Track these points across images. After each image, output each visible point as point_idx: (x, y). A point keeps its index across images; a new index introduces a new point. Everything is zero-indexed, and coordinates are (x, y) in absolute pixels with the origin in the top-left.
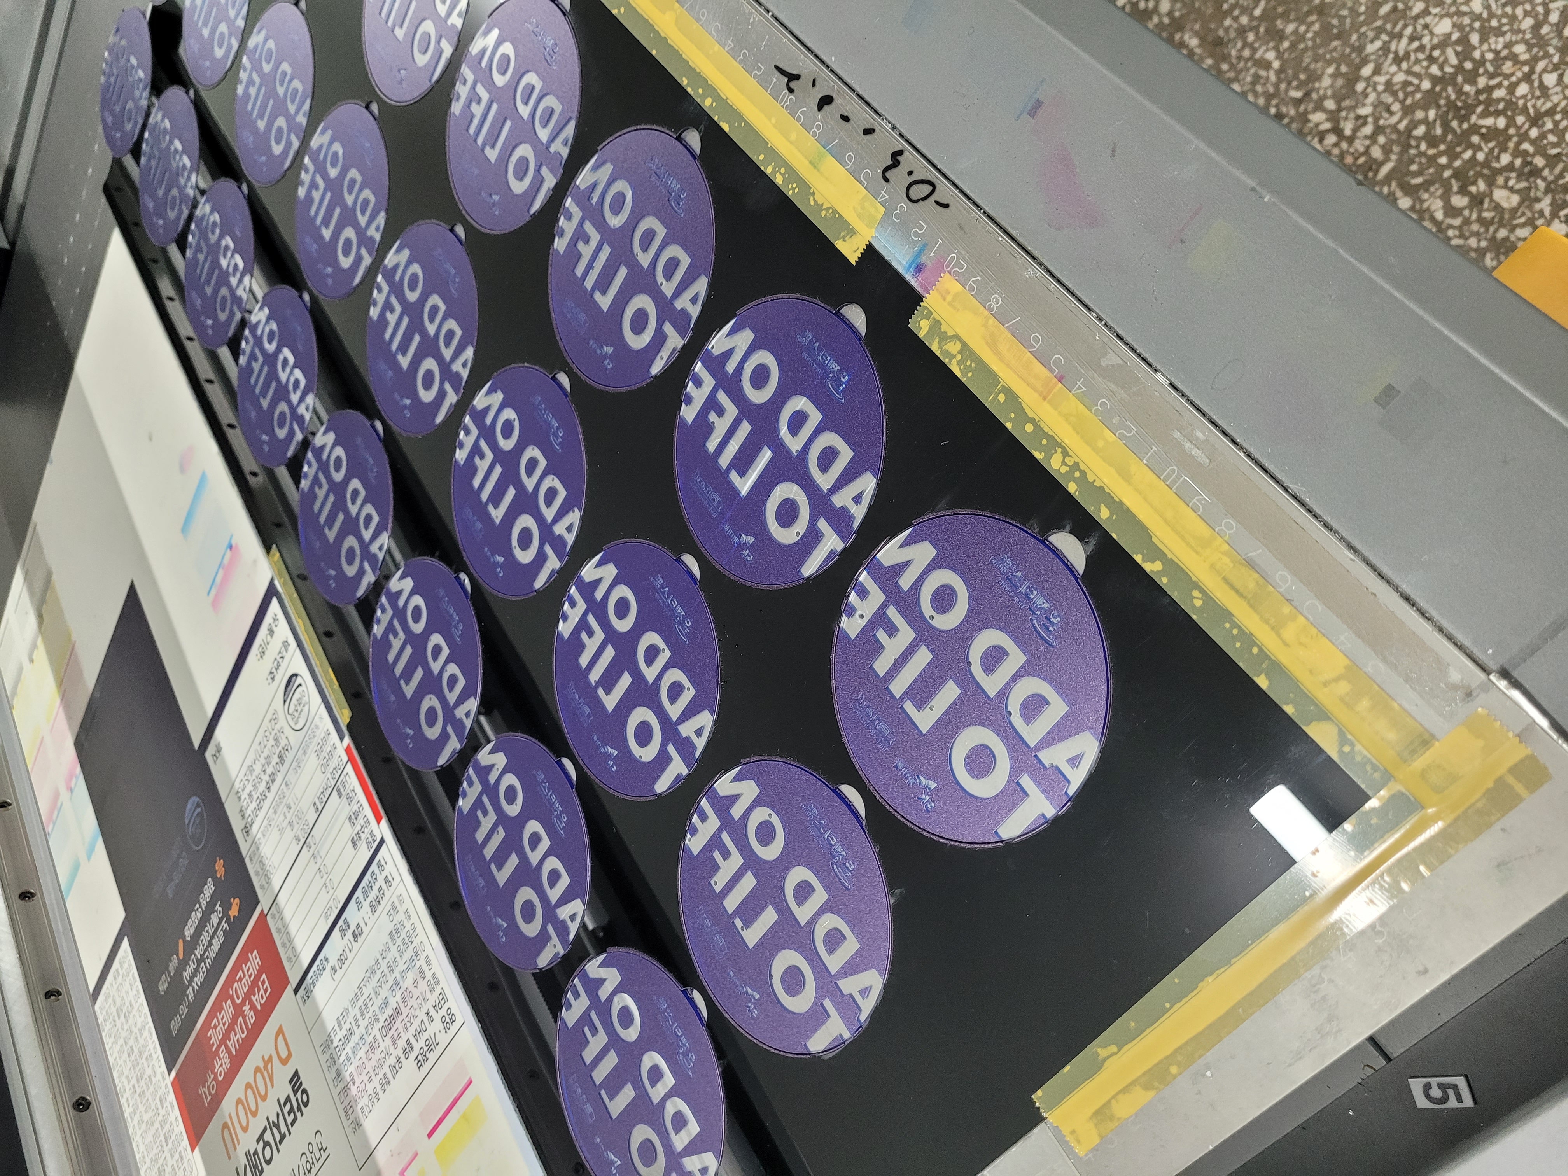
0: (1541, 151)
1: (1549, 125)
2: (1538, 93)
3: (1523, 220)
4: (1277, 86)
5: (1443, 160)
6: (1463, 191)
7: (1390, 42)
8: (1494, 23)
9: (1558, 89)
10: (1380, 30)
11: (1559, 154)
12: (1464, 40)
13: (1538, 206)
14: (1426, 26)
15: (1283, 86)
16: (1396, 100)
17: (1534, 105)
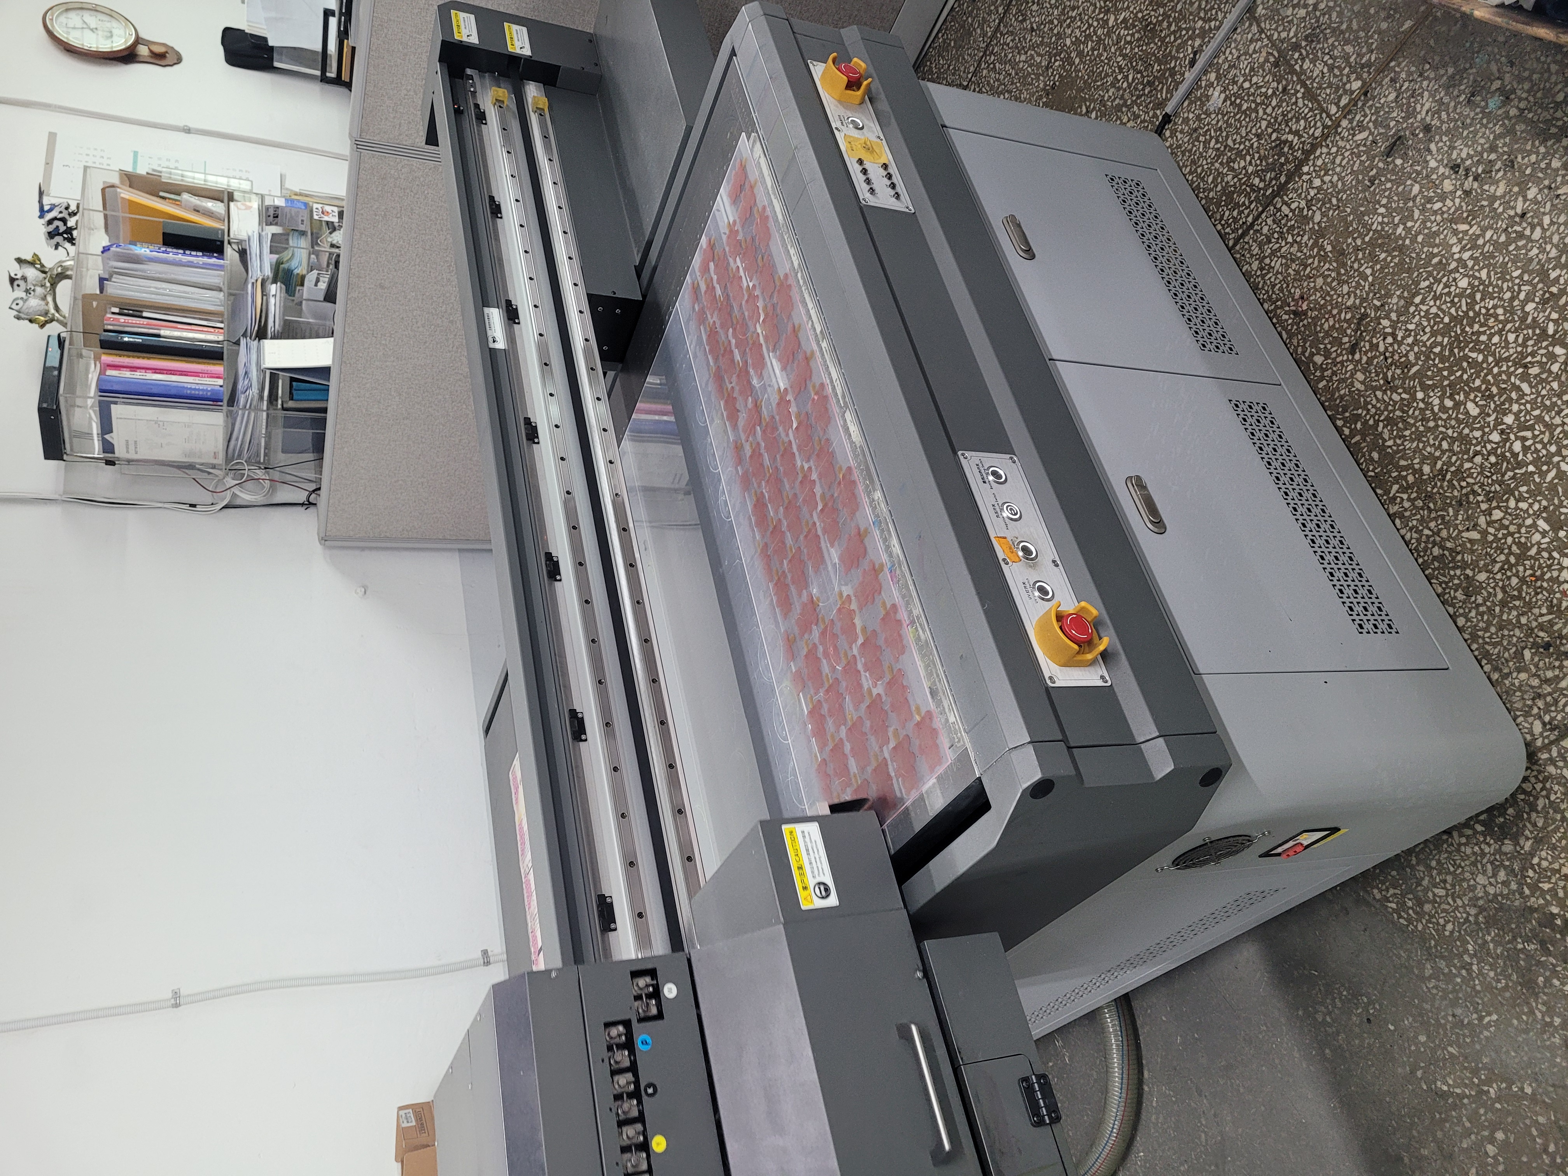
0: (1497, 384)
1: (1504, 368)
2: (1503, 345)
3: (1478, 426)
4: (1368, 294)
5: (1445, 373)
6: (1451, 397)
7: (1433, 284)
8: (1490, 289)
9: (1514, 345)
10: (1430, 274)
11: (1505, 388)
12: (1472, 296)
13: (1488, 419)
14: (1455, 279)
15: (1371, 295)
16: (1429, 325)
17: (1499, 352)
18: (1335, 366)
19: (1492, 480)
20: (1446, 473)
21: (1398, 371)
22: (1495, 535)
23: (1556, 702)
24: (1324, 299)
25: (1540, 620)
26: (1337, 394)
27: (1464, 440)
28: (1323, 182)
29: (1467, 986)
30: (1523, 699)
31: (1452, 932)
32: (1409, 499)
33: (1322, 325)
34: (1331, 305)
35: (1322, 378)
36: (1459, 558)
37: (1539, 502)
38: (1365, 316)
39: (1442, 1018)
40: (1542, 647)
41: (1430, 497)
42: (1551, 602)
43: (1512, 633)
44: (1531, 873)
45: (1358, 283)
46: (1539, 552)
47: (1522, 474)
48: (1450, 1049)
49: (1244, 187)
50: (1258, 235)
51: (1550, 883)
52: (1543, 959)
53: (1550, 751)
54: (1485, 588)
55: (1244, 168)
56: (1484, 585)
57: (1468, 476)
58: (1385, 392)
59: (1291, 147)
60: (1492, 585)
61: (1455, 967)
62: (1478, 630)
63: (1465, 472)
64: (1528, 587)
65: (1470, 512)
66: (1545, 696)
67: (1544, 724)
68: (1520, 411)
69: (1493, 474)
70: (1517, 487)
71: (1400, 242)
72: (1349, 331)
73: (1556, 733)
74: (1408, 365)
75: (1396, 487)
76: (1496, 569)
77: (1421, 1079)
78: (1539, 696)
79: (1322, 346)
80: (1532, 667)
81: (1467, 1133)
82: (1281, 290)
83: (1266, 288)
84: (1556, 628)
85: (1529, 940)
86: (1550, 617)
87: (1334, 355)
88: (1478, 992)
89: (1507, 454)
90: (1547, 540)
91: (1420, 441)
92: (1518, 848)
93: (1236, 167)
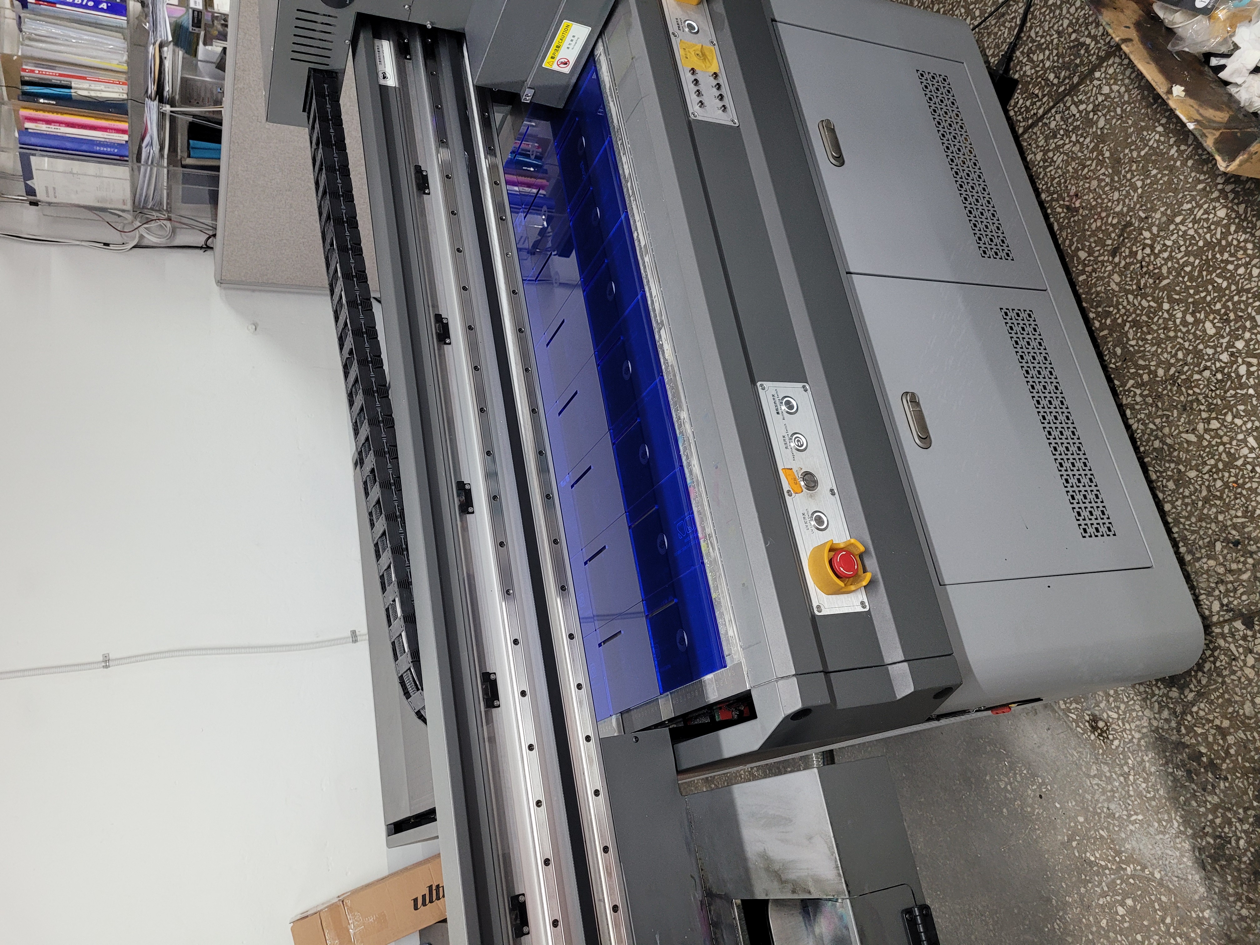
0: (1235, 311)
1: (1244, 298)
2: (1247, 277)
3: (1212, 344)
4: (1135, 205)
5: (1192, 291)
6: (1193, 314)
7: (1195, 208)
10: (1193, 198)
12: (1227, 226)
13: (1221, 341)
14: (1214, 208)
15: (1138, 206)
16: (1184, 245)
17: (1242, 283)
18: (1096, 264)
19: (1216, 394)
20: (1177, 379)
21: (1151, 281)
22: (1210, 442)
23: (1235, 590)
24: (1095, 200)
25: (1235, 520)
26: (1094, 290)
27: (1198, 354)
28: (1112, 90)
29: (1123, 789)
30: (1208, 581)
31: (1117, 747)
32: (1141, 395)
33: (1090, 224)
34: (1101, 207)
35: (1083, 272)
36: (1176, 454)
37: (1253, 422)
38: (1130, 224)
39: (1099, 808)
40: (1232, 543)
41: (1159, 396)
42: (1247, 507)
43: (1208, 526)
44: (1189, 718)
45: (1128, 192)
46: (1244, 464)
47: (1242, 395)
48: (1101, 832)
49: (1040, 79)
50: (1046, 128)
51: (1203, 728)
52: (1187, 784)
53: (1222, 628)
54: (1193, 484)
55: (1042, 61)
56: (1193, 481)
57: (1195, 386)
58: (1136, 297)
59: (1087, 51)
60: (1200, 483)
61: (1116, 774)
62: (1181, 517)
63: (1193, 382)
64: (1230, 491)
65: (1192, 417)
66: (1227, 583)
67: (1222, 605)
68: (1251, 339)
69: (1217, 389)
70: (1235, 405)
71: (1172, 163)
72: (1113, 235)
73: (1231, 614)
74: (1159, 277)
75: (1131, 382)
76: (1205, 470)
77: (1075, 847)
78: (1222, 582)
79: (1087, 244)
80: (1220, 557)
81: (1104, 895)
82: (1059, 183)
83: (1046, 179)
84: (1246, 530)
85: (1177, 767)
86: (1243, 520)
87: (1097, 254)
88: (1130, 796)
89: (1233, 374)
90: (1253, 455)
91: (1159, 346)
92: (1182, 696)
93: (1035, 58)
